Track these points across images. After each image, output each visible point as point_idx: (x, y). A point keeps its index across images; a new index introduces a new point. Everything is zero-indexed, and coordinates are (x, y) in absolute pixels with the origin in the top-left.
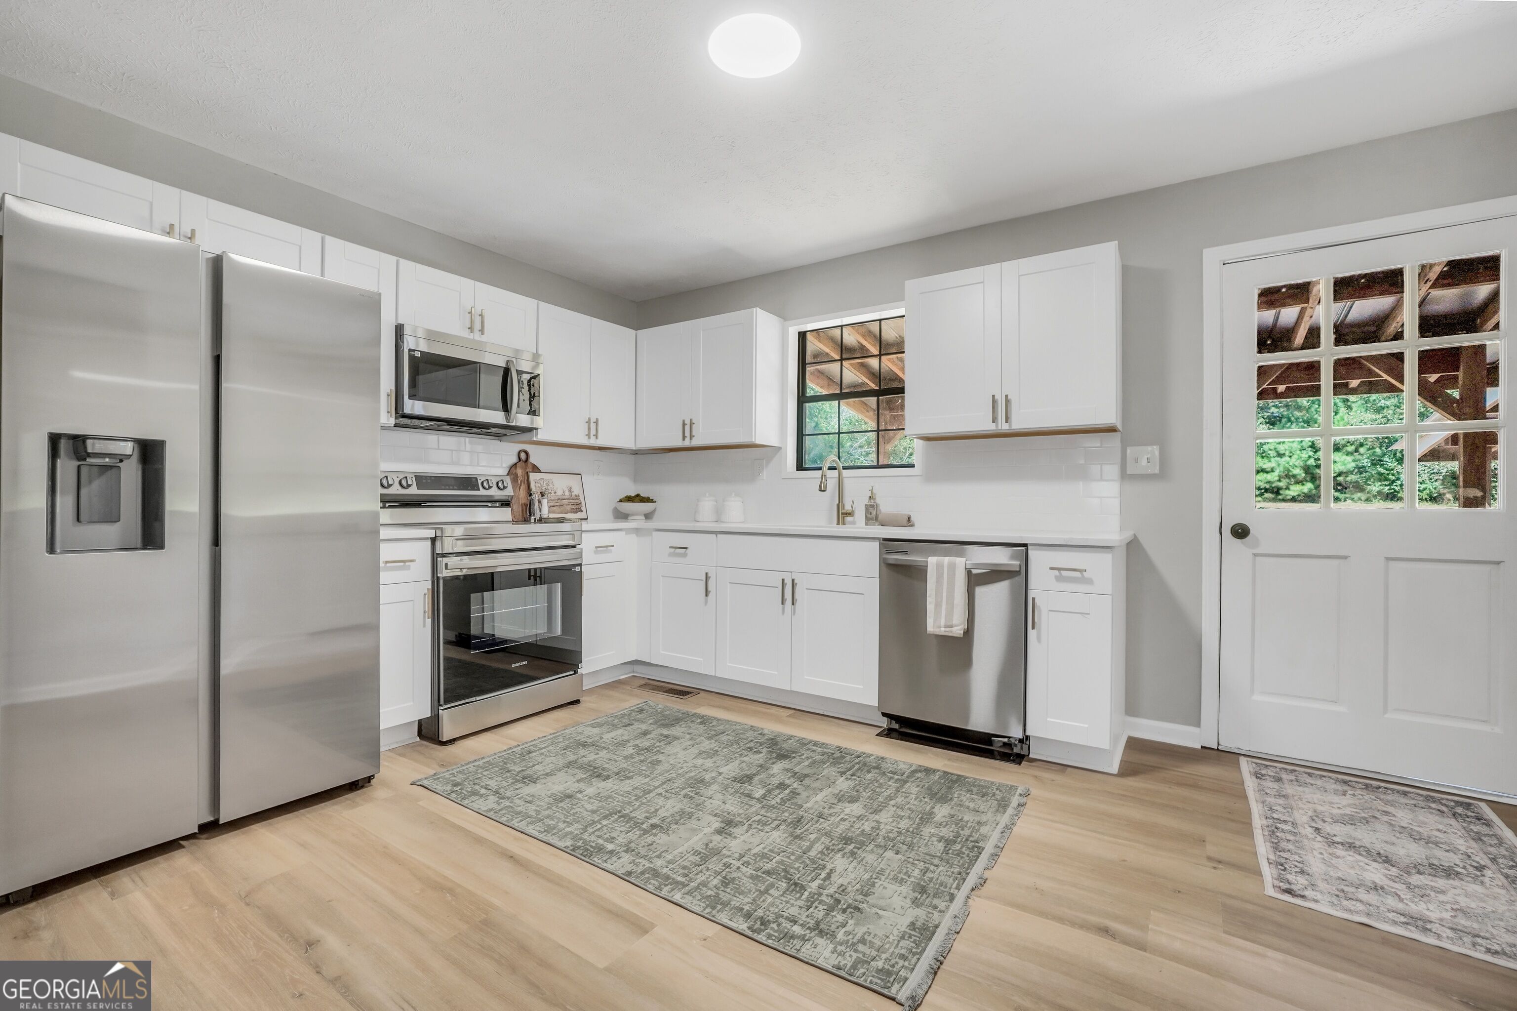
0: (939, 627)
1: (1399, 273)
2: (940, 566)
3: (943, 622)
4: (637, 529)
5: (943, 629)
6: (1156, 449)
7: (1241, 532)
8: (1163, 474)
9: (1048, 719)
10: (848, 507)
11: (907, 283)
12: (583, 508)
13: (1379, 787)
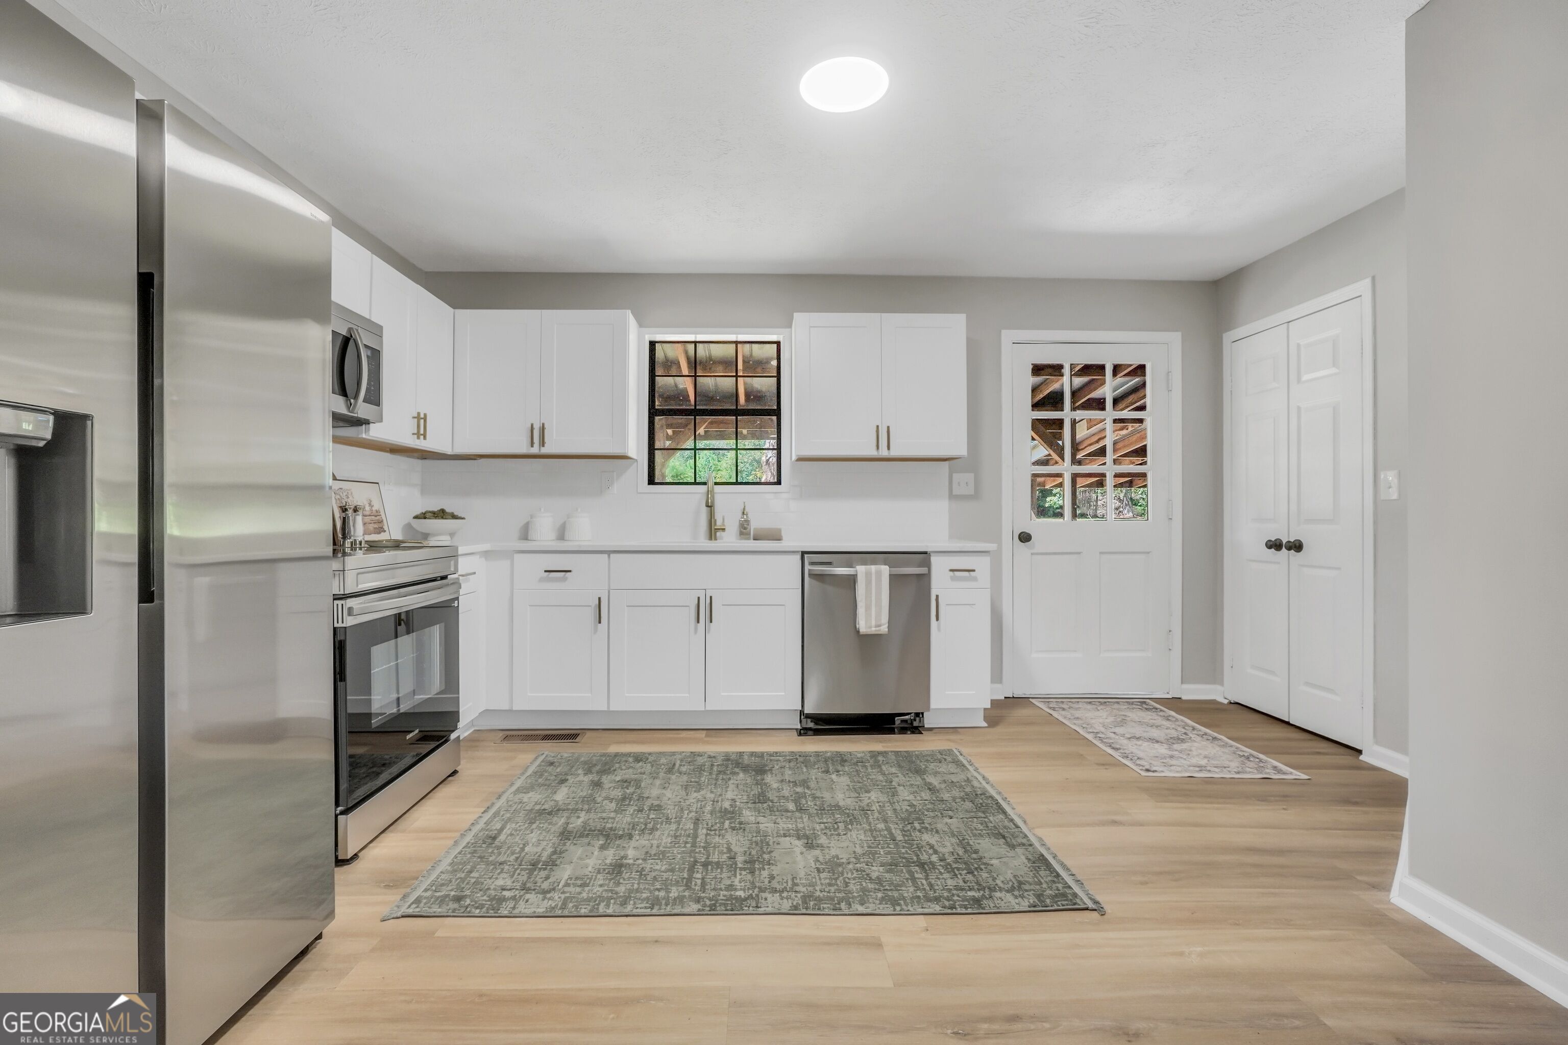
0: (871, 627)
1: (1060, 367)
2: (868, 574)
3: (873, 623)
4: (486, 552)
5: (874, 629)
6: (972, 475)
7: (1025, 538)
8: (976, 496)
9: (947, 693)
10: (719, 523)
11: (795, 314)
12: (386, 528)
13: (1105, 702)
